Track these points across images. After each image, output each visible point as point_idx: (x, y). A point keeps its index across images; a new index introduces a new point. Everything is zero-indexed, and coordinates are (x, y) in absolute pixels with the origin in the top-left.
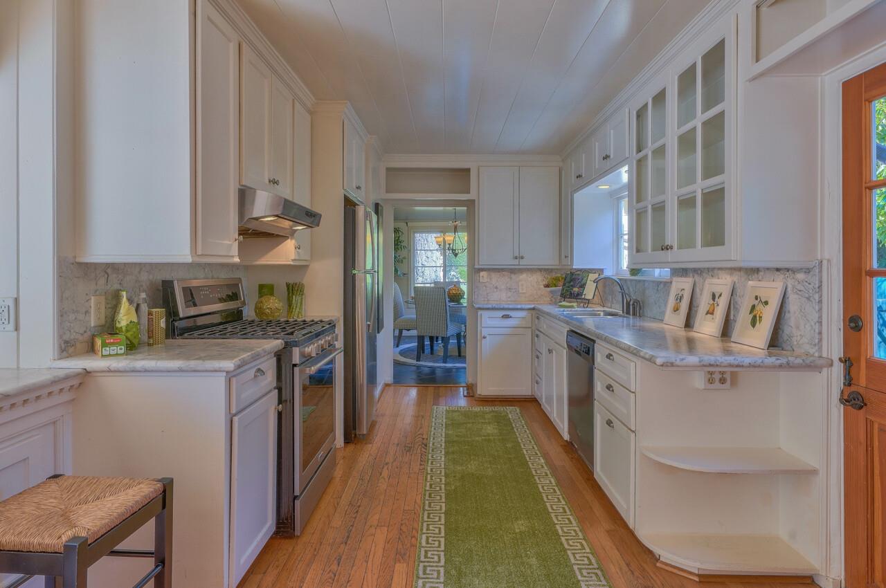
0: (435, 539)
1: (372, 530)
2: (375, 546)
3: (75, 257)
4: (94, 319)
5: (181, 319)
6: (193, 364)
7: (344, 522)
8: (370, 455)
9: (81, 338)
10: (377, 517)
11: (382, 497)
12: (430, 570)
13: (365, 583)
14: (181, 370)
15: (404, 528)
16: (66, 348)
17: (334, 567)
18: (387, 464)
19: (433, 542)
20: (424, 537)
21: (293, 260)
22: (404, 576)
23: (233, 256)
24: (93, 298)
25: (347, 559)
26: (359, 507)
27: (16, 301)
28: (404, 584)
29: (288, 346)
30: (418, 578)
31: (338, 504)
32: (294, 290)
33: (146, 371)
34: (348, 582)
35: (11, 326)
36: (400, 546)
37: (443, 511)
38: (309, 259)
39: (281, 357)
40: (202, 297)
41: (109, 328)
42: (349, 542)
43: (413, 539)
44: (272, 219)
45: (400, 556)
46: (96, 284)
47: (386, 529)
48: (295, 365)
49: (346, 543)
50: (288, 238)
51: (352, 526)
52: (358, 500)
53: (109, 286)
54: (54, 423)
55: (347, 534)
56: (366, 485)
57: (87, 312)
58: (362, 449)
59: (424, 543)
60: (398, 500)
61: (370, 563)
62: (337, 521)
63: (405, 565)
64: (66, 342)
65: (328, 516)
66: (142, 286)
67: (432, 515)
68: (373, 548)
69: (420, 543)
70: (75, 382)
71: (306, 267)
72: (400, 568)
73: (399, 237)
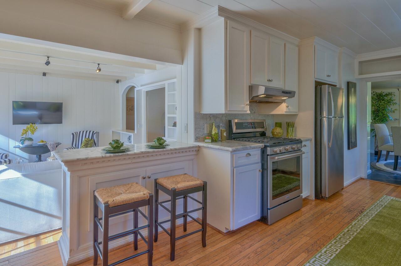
0: (331, 253)
1: (302, 236)
2: (299, 242)
3: (200, 112)
4: (206, 131)
5: (234, 134)
6: (222, 147)
7: (292, 228)
8: (326, 207)
9: (201, 136)
10: (308, 232)
11: (317, 226)
12: (317, 263)
13: (284, 252)
14: (218, 149)
15: (318, 242)
16: (197, 139)
17: (276, 241)
18: (331, 213)
19: (328, 253)
20: (325, 249)
21: (285, 112)
22: (303, 259)
23: (246, 111)
24: (205, 125)
25: (283, 241)
26: (303, 225)
27: (187, 124)
28: (301, 261)
29: (266, 147)
30: (309, 262)
31: (294, 221)
32: (290, 125)
33: (211, 148)
34: (278, 248)
35: (186, 132)
36: (311, 248)
37: (346, 244)
38: (297, 111)
39: (263, 151)
40: (244, 126)
41: (210, 135)
42: (288, 236)
43: (320, 248)
44: (263, 96)
45: (308, 251)
46: (206, 120)
47: (309, 238)
48: (268, 155)
49: (287, 236)
50: (282, 103)
51: (294, 231)
52: (305, 222)
53: (211, 121)
54: (192, 160)
55: (290, 233)
56: (313, 218)
57: (203, 129)
58: (323, 204)
59: (323, 251)
60: (325, 230)
61: (291, 247)
62: (288, 227)
63: (307, 255)
64: (197, 137)
65: (287, 223)
66: (223, 121)
67: (338, 243)
68: (298, 242)
69: (321, 251)
70: (197, 149)
71: (297, 115)
72: (304, 255)
73: (391, 98)
